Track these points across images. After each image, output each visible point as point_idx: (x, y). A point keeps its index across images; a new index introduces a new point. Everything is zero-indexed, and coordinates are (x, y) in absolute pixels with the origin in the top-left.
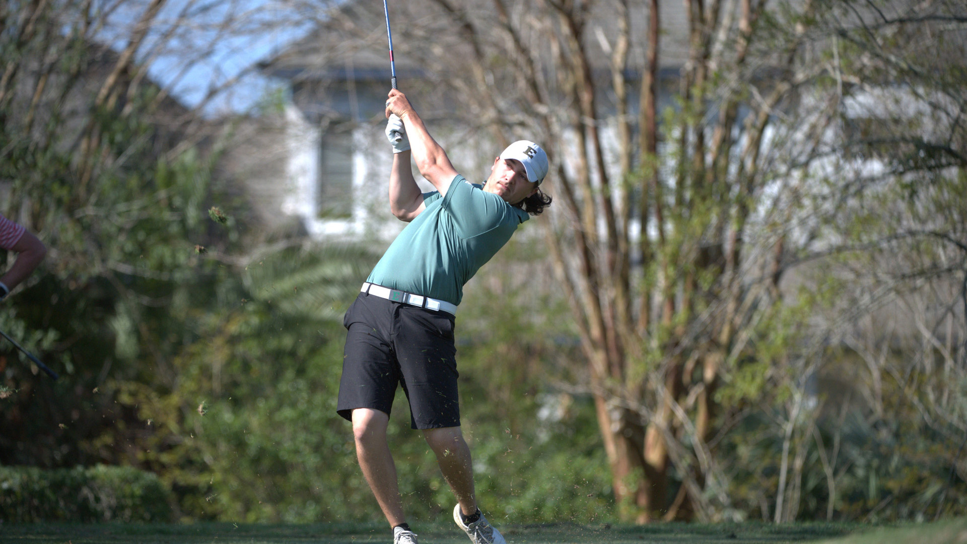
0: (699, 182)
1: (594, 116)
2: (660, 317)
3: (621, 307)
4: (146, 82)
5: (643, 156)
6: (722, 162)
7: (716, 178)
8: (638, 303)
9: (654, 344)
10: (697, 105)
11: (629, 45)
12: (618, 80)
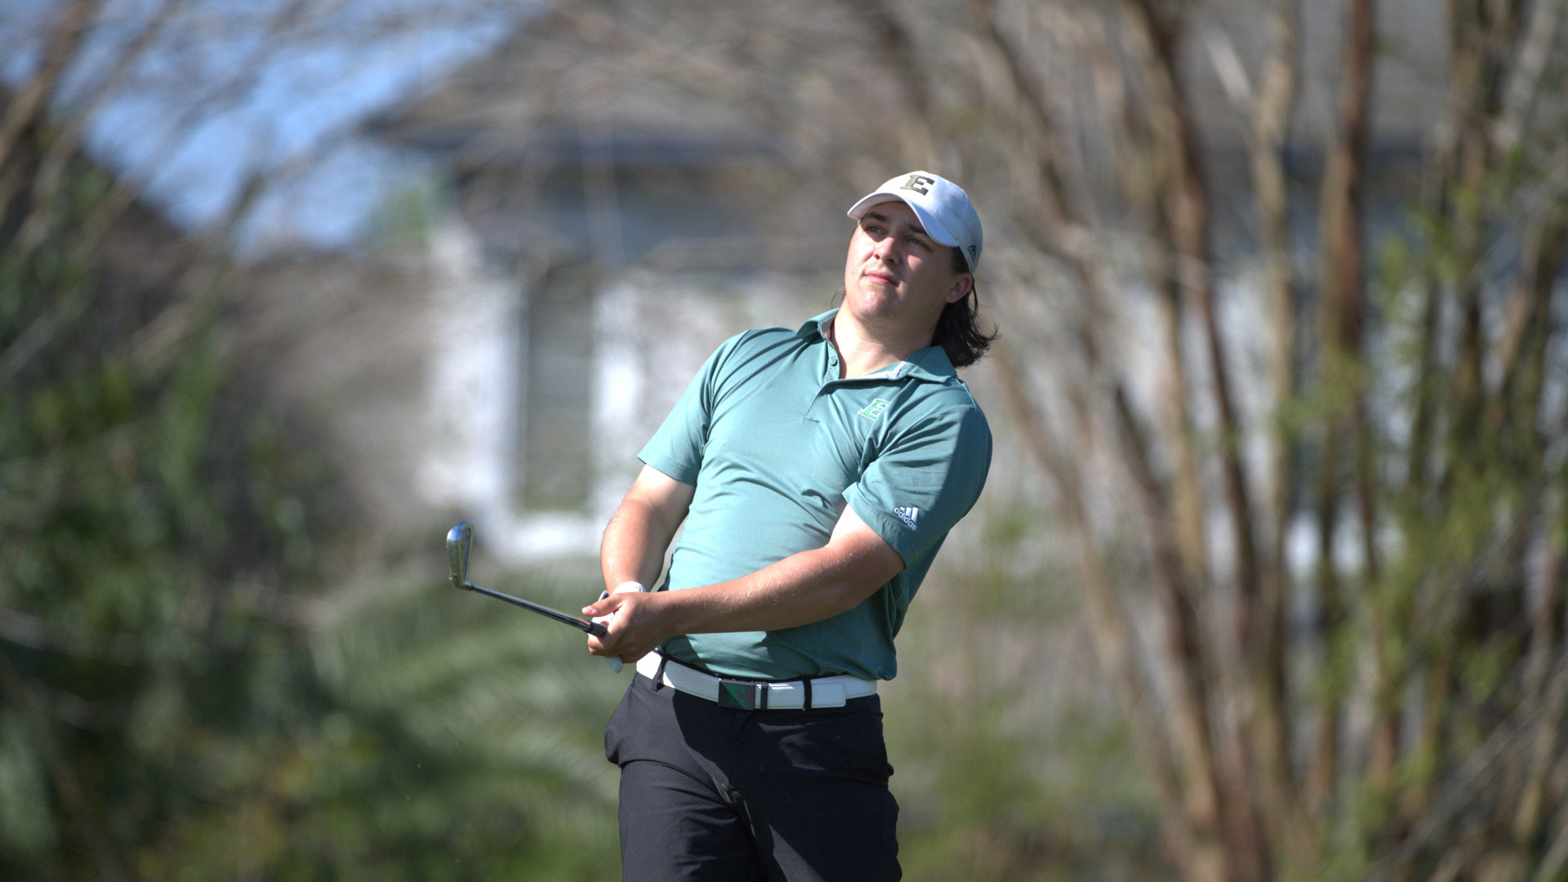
0: (1468, 428)
1: (1207, 255)
2: (1365, 761)
3: (1266, 740)
4: (80, 161)
5: (1327, 359)
6: (1526, 379)
7: (1509, 418)
8: (1309, 728)
9: (1350, 833)
10: (1464, 233)
11: (1297, 84)
12: (1268, 175)
